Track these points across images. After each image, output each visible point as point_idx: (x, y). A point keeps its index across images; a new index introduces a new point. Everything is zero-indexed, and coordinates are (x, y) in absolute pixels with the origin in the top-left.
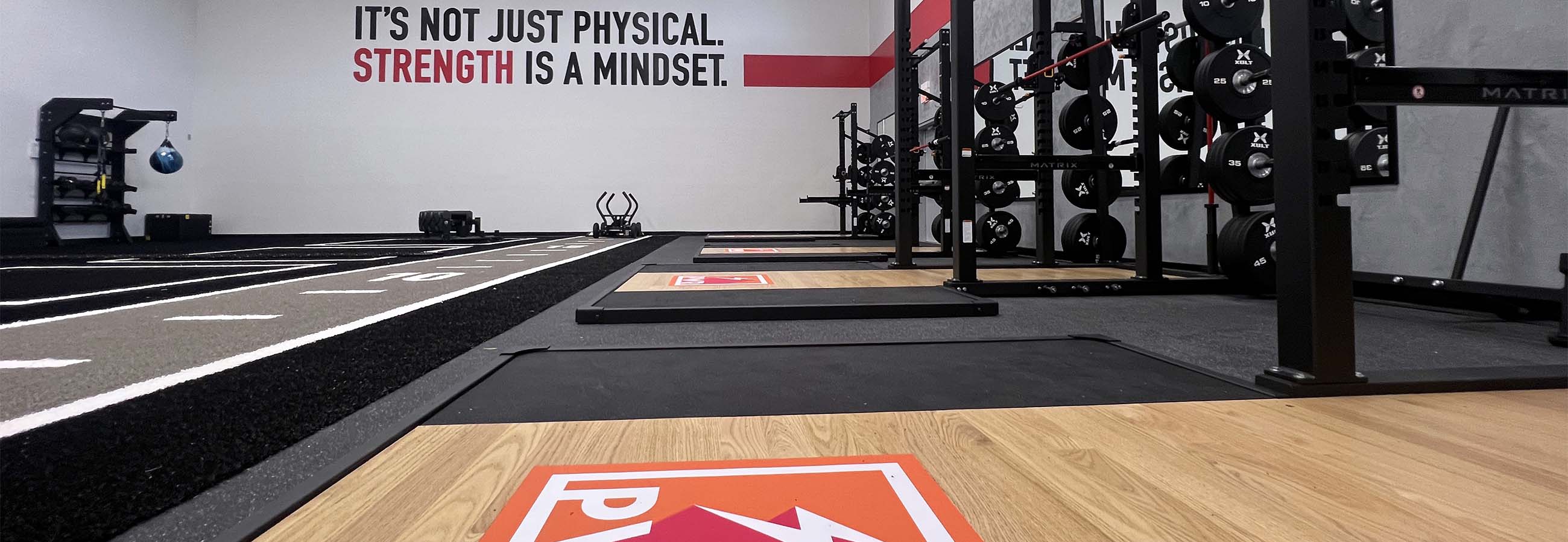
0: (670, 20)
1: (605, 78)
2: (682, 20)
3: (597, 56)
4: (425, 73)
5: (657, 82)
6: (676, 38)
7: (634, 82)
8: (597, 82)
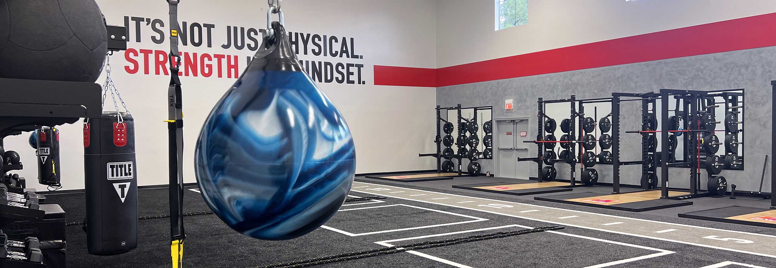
0: (333, 40)
2: (340, 41)
5: (327, 81)
6: (337, 52)
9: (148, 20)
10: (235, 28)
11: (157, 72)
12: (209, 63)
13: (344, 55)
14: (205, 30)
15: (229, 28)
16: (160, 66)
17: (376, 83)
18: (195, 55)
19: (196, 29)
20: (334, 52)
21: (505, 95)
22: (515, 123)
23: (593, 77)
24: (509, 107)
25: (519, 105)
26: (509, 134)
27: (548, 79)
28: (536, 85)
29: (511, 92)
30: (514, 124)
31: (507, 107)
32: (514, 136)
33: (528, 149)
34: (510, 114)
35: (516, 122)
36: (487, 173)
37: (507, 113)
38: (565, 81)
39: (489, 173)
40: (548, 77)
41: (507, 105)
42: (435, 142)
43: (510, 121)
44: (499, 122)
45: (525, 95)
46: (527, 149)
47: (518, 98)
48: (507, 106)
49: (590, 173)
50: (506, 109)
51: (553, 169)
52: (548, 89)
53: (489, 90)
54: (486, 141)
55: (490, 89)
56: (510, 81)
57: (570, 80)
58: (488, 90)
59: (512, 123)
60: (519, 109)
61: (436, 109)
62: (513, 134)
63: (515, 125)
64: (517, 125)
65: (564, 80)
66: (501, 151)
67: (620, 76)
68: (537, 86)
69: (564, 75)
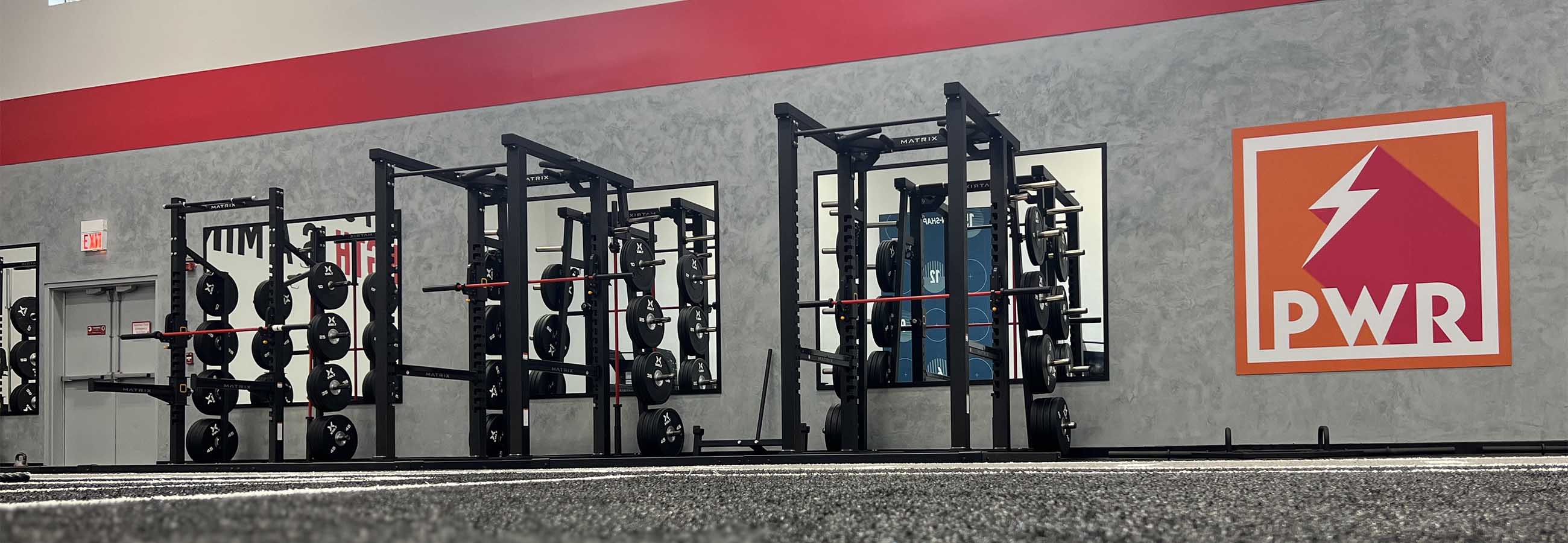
21: (80, 208)
22: (116, 297)
23: (344, 151)
24: (92, 245)
25: (126, 238)
26: (97, 331)
27: (214, 156)
28: (177, 177)
29: (102, 196)
30: (112, 301)
31: (88, 244)
32: (111, 337)
33: (154, 374)
34: (95, 267)
35: (120, 294)
36: (17, 457)
37: (86, 262)
38: (264, 161)
39: (25, 459)
40: (215, 149)
41: (88, 238)
43: (100, 290)
44: (63, 294)
45: (144, 206)
46: (151, 377)
47: (124, 214)
48: (85, 241)
49: (332, 427)
50: (83, 249)
52: (214, 188)
53: (29, 192)
54: (23, 361)
55: (32, 188)
56: (97, 162)
57: (279, 159)
58: (25, 193)
59: (106, 298)
60: (126, 249)
62: (108, 332)
63: (116, 304)
64: (123, 303)
65: (260, 161)
66: (70, 390)
68: (183, 180)
69: (262, 146)
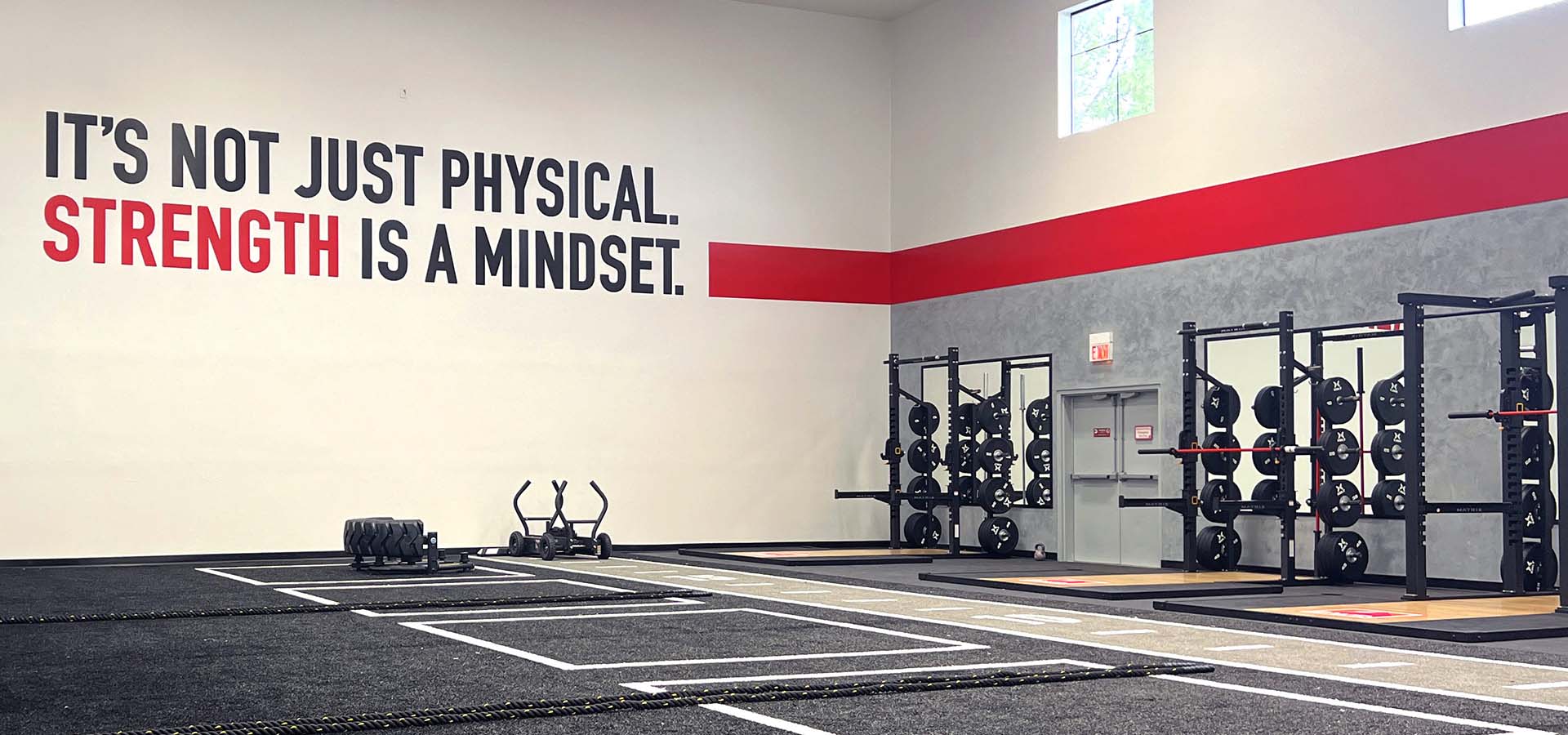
0: (597, 175)
1: (494, 273)
2: (616, 176)
3: (481, 233)
4: (182, 249)
5: (576, 285)
6: (605, 207)
7: (540, 284)
8: (480, 280)
9: (107, 122)
10: (334, 143)
11: (127, 259)
12: (263, 234)
13: (627, 214)
14: (252, 149)
15: (316, 143)
16: (135, 242)
17: (713, 292)
18: (226, 213)
19: (230, 145)
20: (597, 207)
21: (1089, 320)
22: (1120, 403)
23: (1349, 259)
24: (1100, 356)
25: (1131, 349)
26: (1101, 433)
27: (1213, 269)
28: (1179, 290)
29: (1108, 310)
30: (1116, 406)
31: (1096, 355)
32: (1115, 439)
33: (1157, 476)
34: (1102, 376)
35: (1123, 400)
36: (1036, 547)
37: (1093, 371)
38: (1265, 272)
39: (1043, 549)
40: (1215, 263)
41: (1096, 349)
42: (883, 458)
43: (1105, 396)
44: (1071, 399)
45: (1147, 319)
46: (1154, 478)
47: (1128, 327)
48: (1094, 352)
49: (1343, 544)
50: (1091, 360)
51: (1231, 534)
52: (1215, 300)
53: (1042, 308)
54: (1036, 457)
55: (1045, 303)
56: (1103, 279)
57: (1281, 270)
58: (1039, 308)
59: (1110, 402)
60: (1130, 359)
61: (885, 362)
62: (1112, 434)
63: (1119, 408)
64: (1126, 407)
65: (1261, 272)
66: (1078, 486)
67: (1433, 254)
68: (1184, 293)
69: (1262, 257)
